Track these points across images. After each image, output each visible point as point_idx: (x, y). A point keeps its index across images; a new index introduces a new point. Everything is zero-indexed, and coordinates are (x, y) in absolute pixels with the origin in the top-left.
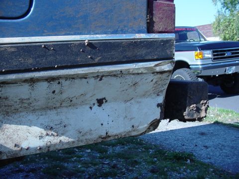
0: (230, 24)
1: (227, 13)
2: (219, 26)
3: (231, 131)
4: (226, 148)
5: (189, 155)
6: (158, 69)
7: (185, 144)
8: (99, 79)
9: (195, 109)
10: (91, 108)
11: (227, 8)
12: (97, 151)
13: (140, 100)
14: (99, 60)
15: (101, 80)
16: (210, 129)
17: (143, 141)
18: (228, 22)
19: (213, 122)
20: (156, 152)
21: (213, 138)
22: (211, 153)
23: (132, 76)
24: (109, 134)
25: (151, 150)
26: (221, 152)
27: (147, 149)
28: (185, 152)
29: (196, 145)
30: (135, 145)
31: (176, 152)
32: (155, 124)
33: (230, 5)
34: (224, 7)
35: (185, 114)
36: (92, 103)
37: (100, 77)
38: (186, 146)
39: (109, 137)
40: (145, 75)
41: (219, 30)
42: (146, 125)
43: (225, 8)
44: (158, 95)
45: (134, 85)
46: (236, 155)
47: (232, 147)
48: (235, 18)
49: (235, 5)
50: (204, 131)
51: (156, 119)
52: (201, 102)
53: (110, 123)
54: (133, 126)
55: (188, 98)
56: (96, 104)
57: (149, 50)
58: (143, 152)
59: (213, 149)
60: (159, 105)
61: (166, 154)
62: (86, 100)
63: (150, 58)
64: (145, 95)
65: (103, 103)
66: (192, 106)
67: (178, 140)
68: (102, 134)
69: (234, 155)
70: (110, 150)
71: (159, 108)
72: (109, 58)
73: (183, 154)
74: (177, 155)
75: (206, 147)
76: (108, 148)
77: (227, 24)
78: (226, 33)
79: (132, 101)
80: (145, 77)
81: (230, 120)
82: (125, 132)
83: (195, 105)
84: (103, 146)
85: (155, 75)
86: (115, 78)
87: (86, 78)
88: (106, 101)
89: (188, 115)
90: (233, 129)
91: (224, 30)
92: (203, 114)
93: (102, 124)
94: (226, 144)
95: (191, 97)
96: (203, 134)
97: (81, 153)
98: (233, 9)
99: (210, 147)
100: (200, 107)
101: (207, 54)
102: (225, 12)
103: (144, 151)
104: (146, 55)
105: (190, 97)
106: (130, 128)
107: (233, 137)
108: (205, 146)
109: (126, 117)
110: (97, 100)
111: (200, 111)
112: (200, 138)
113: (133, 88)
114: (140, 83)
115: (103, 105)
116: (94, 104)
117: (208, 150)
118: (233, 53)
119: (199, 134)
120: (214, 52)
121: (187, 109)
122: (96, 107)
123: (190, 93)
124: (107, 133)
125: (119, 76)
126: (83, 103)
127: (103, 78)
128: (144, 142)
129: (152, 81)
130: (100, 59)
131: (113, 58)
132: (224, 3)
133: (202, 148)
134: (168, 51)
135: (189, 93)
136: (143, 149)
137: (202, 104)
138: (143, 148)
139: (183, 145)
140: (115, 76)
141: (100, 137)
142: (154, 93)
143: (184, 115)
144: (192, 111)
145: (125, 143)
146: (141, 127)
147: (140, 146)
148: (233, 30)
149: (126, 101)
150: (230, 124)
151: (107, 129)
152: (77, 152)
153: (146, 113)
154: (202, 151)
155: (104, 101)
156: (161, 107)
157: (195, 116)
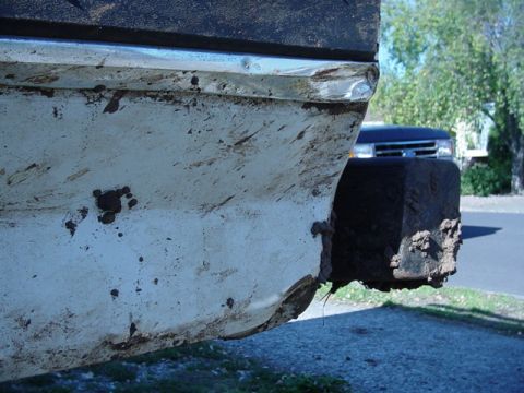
0: (405, 95)
1: (399, 70)
2: (383, 98)
3: (425, 324)
4: (419, 363)
5: (335, 382)
6: (324, 91)
7: (323, 355)
8: (105, 103)
9: (426, 246)
10: (71, 226)
11: (400, 61)
12: (109, 376)
13: (254, 207)
14: (104, 16)
15: (112, 107)
16: (377, 320)
17: (221, 349)
18: (403, 90)
19: (380, 304)
20: (254, 376)
21: (385, 341)
22: (386, 377)
23: (235, 109)
24: (143, 330)
25: (242, 372)
26: (407, 373)
27: (233, 369)
28: (324, 375)
29: (348, 359)
30: (203, 360)
31: (303, 376)
32: (300, 296)
33: (405, 55)
34: (393, 59)
35: (396, 260)
36: (76, 207)
37: (109, 95)
38: (324, 360)
39: (143, 340)
40: (278, 111)
41: (384, 106)
42: (274, 299)
43: (396, 60)
44: (315, 193)
45: (240, 143)
46: (444, 380)
47: (432, 362)
48: (416, 82)
49: (417, 53)
50: (362, 324)
51: (309, 277)
52: (444, 224)
53: (148, 286)
54: (230, 302)
55: (405, 207)
56: (94, 213)
57: (299, 12)
58: (222, 376)
59: (389, 366)
60: (317, 229)
61: (280, 381)
62: (50, 193)
63: (302, 43)
64: (272, 189)
65: (118, 209)
66: (418, 235)
67: (305, 346)
68: (114, 331)
69: (438, 380)
70: (143, 374)
71: (319, 237)
72: (148, 16)
73: (321, 381)
74: (306, 382)
75: (372, 362)
76: (137, 369)
77: (401, 93)
78: (397, 114)
79: (229, 209)
80: (278, 115)
81: (417, 299)
82: (201, 323)
83: (425, 233)
84: (124, 364)
85: (313, 115)
86: (169, 108)
87: (49, 93)
88: (132, 204)
89: (407, 264)
90: (426, 320)
91: (393, 107)
92: (447, 263)
93: (115, 293)
94: (416, 354)
95: (417, 206)
96: (361, 331)
97: (70, 381)
98: (413, 62)
99: (380, 361)
100: (438, 242)
101: (364, 153)
102: (396, 68)
103: (226, 376)
104: (286, 31)
105: (410, 206)
106: (218, 310)
107: (430, 337)
108: (369, 361)
109: (206, 265)
110: (96, 193)
111: (440, 254)
112: (356, 340)
113: (234, 155)
114: (260, 140)
115: (119, 217)
116: (84, 212)
117: (377, 369)
118: (418, 153)
119: (353, 331)
120: (377, 148)
121: (402, 246)
122: (90, 224)
123: (414, 192)
124: (133, 328)
125: (186, 100)
126: (38, 204)
127: (123, 102)
128: (224, 353)
129: (301, 136)
130: (112, 13)
131: (162, 18)
132: (394, 48)
133: (364, 364)
134: (360, 28)
135: (408, 194)
136: (224, 371)
137: (446, 230)
138: (222, 366)
139: (319, 359)
140: (169, 97)
141: (107, 342)
142: (303, 185)
143: (394, 264)
144: (417, 252)
145: (179, 355)
146: (256, 305)
147: (216, 363)
148: (413, 107)
149: (207, 208)
150: (419, 309)
151: (135, 309)
152: (58, 378)
153: (276, 255)
154: (364, 372)
155: (124, 200)
156: (324, 234)
157: (426, 270)
